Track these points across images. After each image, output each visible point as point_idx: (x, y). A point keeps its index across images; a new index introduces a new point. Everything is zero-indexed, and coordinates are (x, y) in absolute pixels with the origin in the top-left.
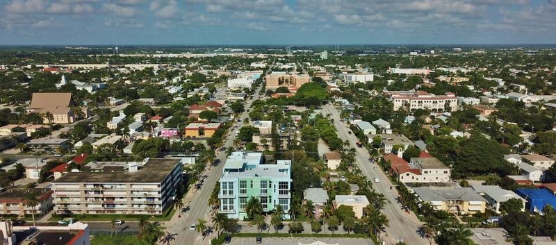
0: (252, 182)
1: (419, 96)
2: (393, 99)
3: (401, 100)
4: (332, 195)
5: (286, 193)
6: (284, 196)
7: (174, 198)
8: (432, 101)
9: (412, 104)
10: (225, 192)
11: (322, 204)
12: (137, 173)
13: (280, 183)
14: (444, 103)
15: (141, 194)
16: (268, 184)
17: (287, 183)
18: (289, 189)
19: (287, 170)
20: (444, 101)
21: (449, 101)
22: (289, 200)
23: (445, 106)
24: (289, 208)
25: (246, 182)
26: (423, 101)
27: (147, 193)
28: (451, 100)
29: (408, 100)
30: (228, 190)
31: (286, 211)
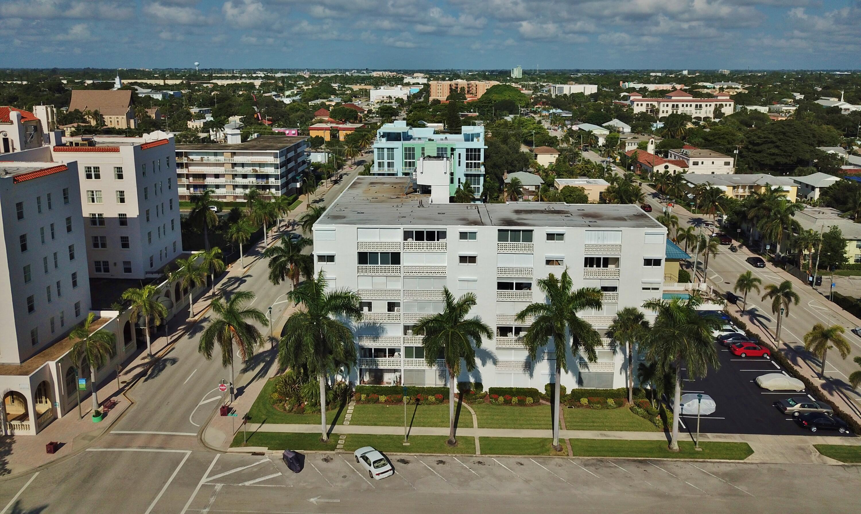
0: (423, 149)
1: (673, 98)
2: (632, 102)
3: (644, 104)
4: (549, 179)
5: (477, 166)
6: (474, 171)
7: (298, 185)
8: (694, 104)
9: (662, 109)
10: (380, 165)
11: (533, 189)
12: (240, 145)
13: (467, 150)
14: (712, 108)
15: (248, 170)
16: (449, 152)
17: (479, 150)
18: (482, 160)
19: (478, 135)
20: (713, 104)
21: (721, 106)
22: (482, 179)
23: (715, 112)
24: (481, 190)
25: (414, 149)
26: (680, 104)
27: (257, 168)
28: (724, 103)
29: (655, 104)
30: (386, 161)
31: (477, 196)
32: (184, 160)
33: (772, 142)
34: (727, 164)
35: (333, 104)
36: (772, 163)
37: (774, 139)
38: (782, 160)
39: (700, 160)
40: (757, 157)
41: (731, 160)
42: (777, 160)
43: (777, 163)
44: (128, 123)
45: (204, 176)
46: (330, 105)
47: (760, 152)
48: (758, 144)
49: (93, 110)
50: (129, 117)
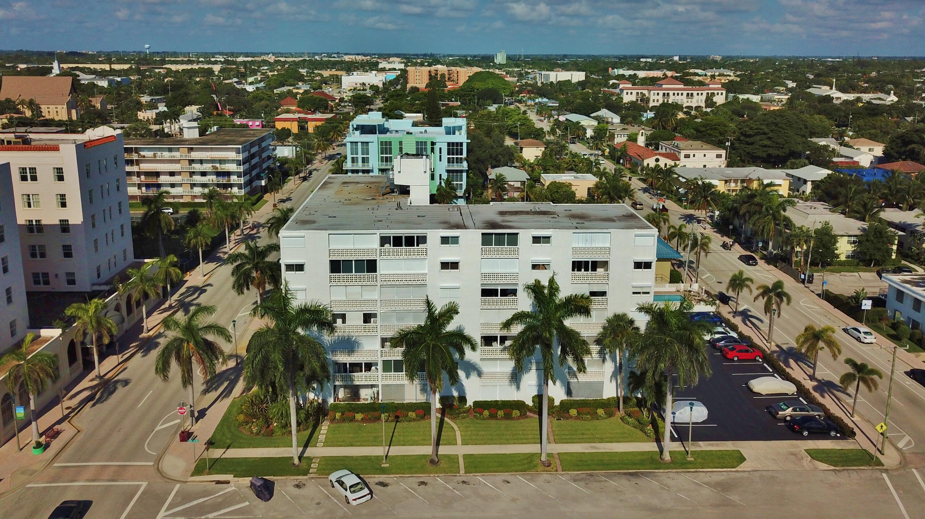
0: (401, 143)
1: (664, 86)
2: (622, 90)
3: (634, 92)
4: (536, 174)
5: (459, 161)
6: (456, 167)
7: (263, 183)
8: (685, 93)
9: (652, 98)
10: (354, 160)
11: (518, 185)
12: (197, 139)
13: (449, 144)
14: (704, 97)
15: (207, 167)
16: (429, 147)
17: (461, 144)
18: (464, 155)
19: (460, 128)
20: (705, 93)
21: (713, 94)
22: (464, 175)
23: (706, 101)
24: (464, 187)
25: (390, 142)
26: (671, 93)
27: (218, 165)
28: (716, 92)
29: (646, 92)
30: (360, 156)
31: (460, 193)
32: (135, 157)
33: (764, 134)
34: (719, 156)
35: (301, 91)
36: (764, 155)
37: (766, 130)
38: (774, 152)
39: (691, 153)
40: (749, 149)
41: (723, 152)
42: (770, 152)
43: (769, 155)
44: (69, 113)
45: (157, 174)
46: (297, 93)
47: (752, 144)
48: (750, 136)
49: (27, 100)
50: (70, 106)
